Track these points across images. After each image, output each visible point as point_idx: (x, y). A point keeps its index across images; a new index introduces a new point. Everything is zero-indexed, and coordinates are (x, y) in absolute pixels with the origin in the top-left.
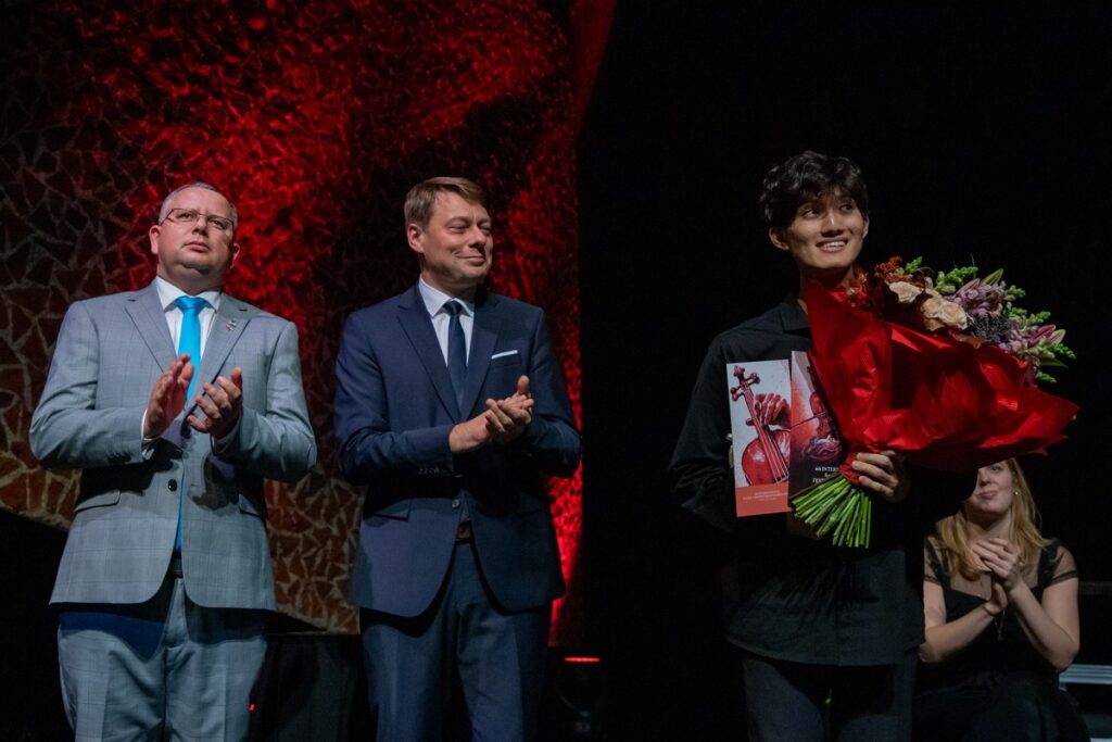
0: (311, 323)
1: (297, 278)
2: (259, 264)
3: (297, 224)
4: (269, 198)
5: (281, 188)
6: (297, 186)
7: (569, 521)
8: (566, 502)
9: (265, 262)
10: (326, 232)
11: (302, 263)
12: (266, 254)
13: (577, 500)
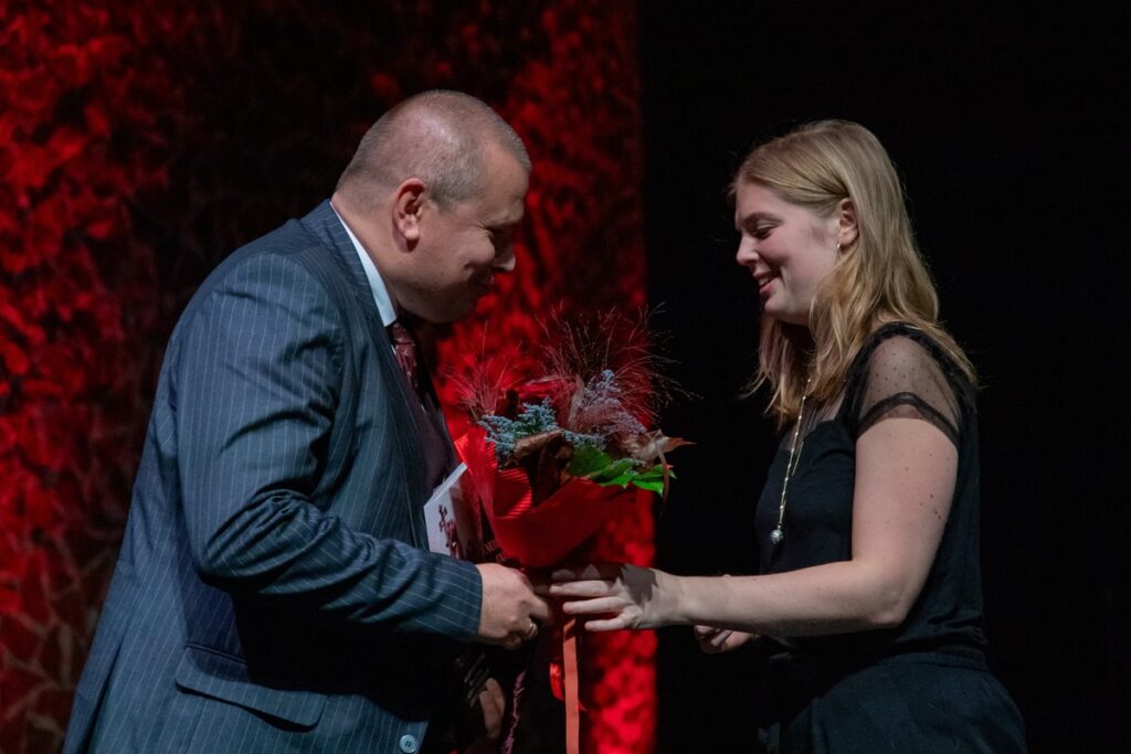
0: (131, 321)
1: (100, 230)
2: (24, 201)
3: (99, 122)
4: (42, 68)
5: (65, 50)
6: (96, 46)
7: (630, 716)
8: (626, 679)
9: (36, 197)
10: (156, 139)
11: (111, 201)
12: (38, 181)
13: (644, 675)
